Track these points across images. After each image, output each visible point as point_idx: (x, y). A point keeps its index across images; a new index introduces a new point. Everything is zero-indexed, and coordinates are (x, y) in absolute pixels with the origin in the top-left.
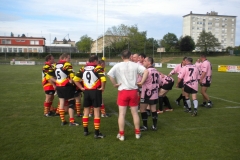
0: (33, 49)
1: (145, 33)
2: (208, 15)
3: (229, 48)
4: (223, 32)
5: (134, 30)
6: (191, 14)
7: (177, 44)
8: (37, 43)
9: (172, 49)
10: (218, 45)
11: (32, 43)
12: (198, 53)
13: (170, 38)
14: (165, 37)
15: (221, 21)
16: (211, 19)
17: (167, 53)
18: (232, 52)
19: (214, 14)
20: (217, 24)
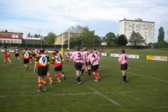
0: (14, 41)
1: (93, 32)
2: (136, 21)
3: (150, 43)
4: (146, 33)
5: (86, 30)
6: (125, 20)
7: (115, 40)
8: (17, 37)
9: (112, 43)
10: (144, 41)
11: (13, 36)
12: (130, 46)
13: (111, 35)
14: (107, 35)
15: (145, 25)
16: (138, 23)
17: (109, 46)
18: (152, 46)
19: (140, 21)
20: (142, 27)
